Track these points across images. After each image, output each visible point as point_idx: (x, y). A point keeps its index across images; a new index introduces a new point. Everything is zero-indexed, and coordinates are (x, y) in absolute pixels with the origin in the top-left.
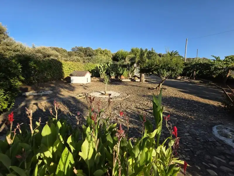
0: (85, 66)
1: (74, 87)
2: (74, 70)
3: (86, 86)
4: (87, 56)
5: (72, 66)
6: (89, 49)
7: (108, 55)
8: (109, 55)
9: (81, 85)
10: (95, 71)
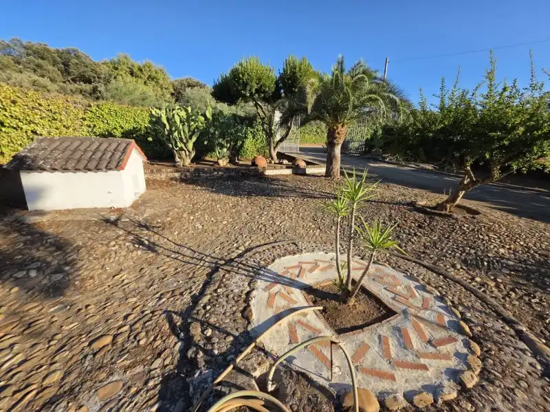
0: (90, 114)
1: (60, 245)
2: (34, 132)
3: (140, 225)
4: (74, 80)
5: (16, 110)
6: (77, 57)
7: (157, 82)
8: (161, 82)
9: (107, 221)
10: (150, 139)
